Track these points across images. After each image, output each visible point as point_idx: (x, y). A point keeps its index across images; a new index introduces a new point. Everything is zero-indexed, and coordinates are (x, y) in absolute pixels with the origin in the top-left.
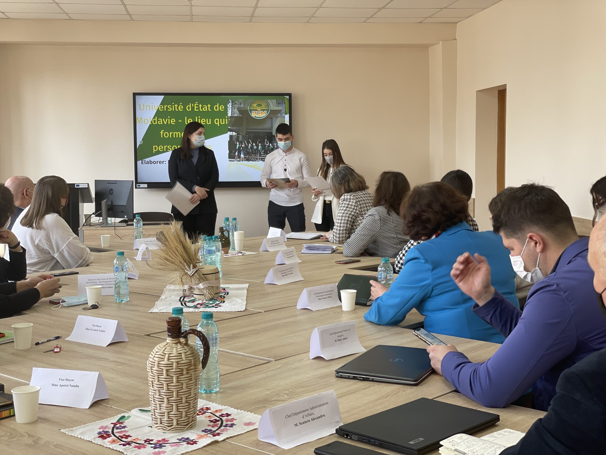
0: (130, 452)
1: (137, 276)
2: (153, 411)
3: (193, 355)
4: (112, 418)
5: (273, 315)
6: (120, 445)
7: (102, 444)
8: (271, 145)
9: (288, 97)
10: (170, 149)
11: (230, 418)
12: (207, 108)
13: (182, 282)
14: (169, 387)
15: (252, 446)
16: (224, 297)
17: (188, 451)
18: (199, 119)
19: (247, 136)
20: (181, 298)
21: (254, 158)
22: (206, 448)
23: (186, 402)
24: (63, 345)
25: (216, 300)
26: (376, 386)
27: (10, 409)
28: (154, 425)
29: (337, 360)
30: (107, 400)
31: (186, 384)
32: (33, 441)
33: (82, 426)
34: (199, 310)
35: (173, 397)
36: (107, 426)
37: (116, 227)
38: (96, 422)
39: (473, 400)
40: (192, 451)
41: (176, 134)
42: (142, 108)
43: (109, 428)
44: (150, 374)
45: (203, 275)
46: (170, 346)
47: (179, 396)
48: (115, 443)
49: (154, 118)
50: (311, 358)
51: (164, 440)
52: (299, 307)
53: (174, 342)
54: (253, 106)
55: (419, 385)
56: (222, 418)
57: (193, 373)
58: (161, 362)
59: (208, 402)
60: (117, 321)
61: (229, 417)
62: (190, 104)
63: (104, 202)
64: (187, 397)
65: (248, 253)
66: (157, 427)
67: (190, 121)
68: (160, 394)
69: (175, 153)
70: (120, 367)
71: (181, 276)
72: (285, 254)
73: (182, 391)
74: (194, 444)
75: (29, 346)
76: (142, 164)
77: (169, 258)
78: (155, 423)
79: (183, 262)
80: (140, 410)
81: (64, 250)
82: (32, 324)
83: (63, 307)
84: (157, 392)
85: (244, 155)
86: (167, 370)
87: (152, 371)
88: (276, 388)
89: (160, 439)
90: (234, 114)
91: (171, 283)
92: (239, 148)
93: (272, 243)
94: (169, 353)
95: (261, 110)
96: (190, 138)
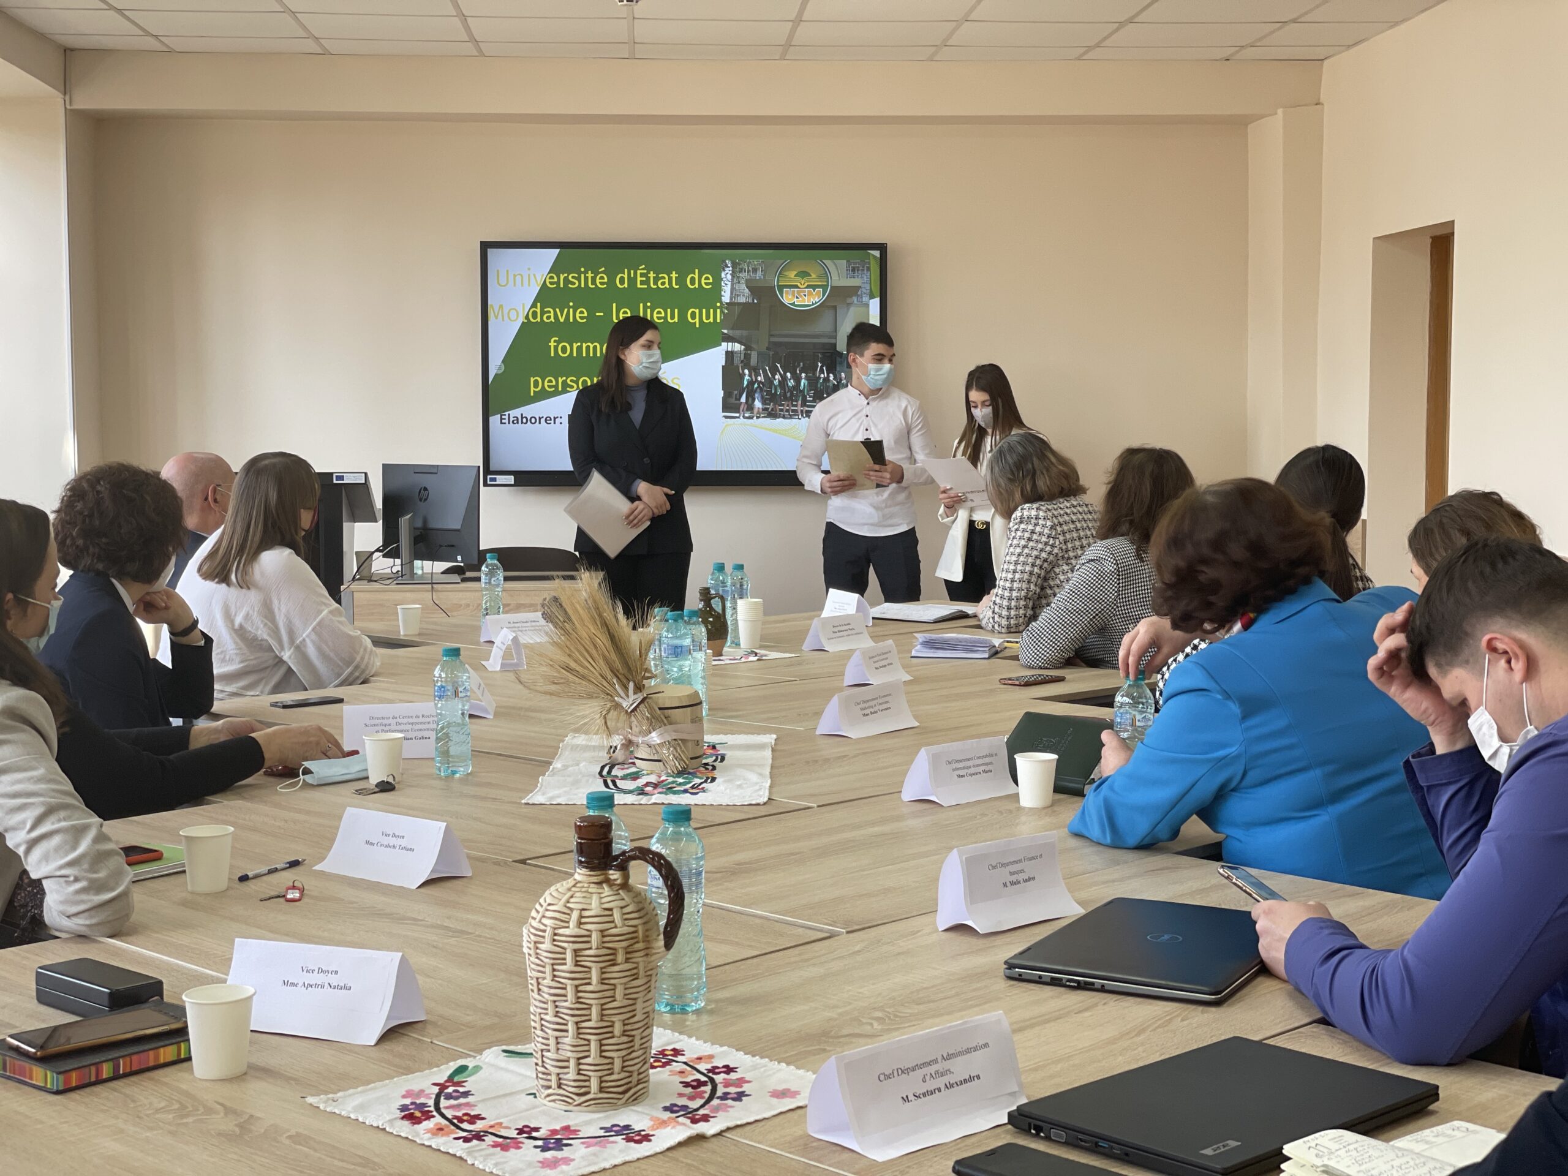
0: (481, 1159)
1: (491, 710)
2: (539, 1055)
3: (641, 914)
4: (435, 1069)
5: (840, 815)
6: (456, 1139)
7: (410, 1137)
8: (831, 377)
9: (877, 253)
10: (572, 387)
11: (735, 1078)
12: (668, 281)
13: (607, 728)
14: (580, 994)
15: (793, 1150)
16: (714, 768)
17: (628, 1158)
18: (649, 310)
19: (771, 353)
20: (603, 768)
21: (787, 411)
22: (674, 1152)
23: (624, 1033)
24: (309, 884)
25: (694, 775)
26: (1112, 1003)
27: (178, 1043)
28: (543, 1090)
29: (1007, 934)
30: (420, 1025)
31: (622, 987)
32: (237, 1125)
33: (359, 1089)
34: (650, 799)
35: (590, 1020)
36: (422, 1091)
37: (434, 586)
38: (395, 1079)
39: (1370, 1047)
40: (638, 1159)
41: (588, 348)
42: (503, 281)
43: (428, 1096)
44: (533, 959)
45: (660, 709)
46: (583, 890)
47: (606, 1018)
48: (442, 1136)
49: (534, 305)
50: (940, 929)
51: (566, 1128)
52: (907, 795)
53: (595, 879)
54: (786, 276)
55: (1225, 1005)
56: (714, 1076)
57: (640, 959)
58: (561, 931)
59: (677, 1034)
60: (445, 824)
61: (732, 1074)
62: (626, 270)
63: (404, 521)
64: (626, 1022)
65: (773, 655)
66: (549, 1095)
67: (625, 313)
68: (557, 1012)
69: (584, 395)
70: (453, 941)
71: (604, 713)
72: (870, 658)
73: (614, 1005)
74: (645, 1143)
75: (223, 884)
76: (501, 423)
77: (573, 665)
78: (543, 1086)
79: (609, 677)
80: (505, 1051)
81: (308, 640)
82: (232, 829)
83: (306, 785)
84: (550, 1006)
85: (764, 402)
86: (575, 951)
87: (537, 954)
88: (850, 1004)
89: (558, 1127)
90: (738, 296)
91: (577, 730)
92: (751, 383)
93: (836, 629)
94: (580, 906)
95: (809, 286)
96: (622, 357)
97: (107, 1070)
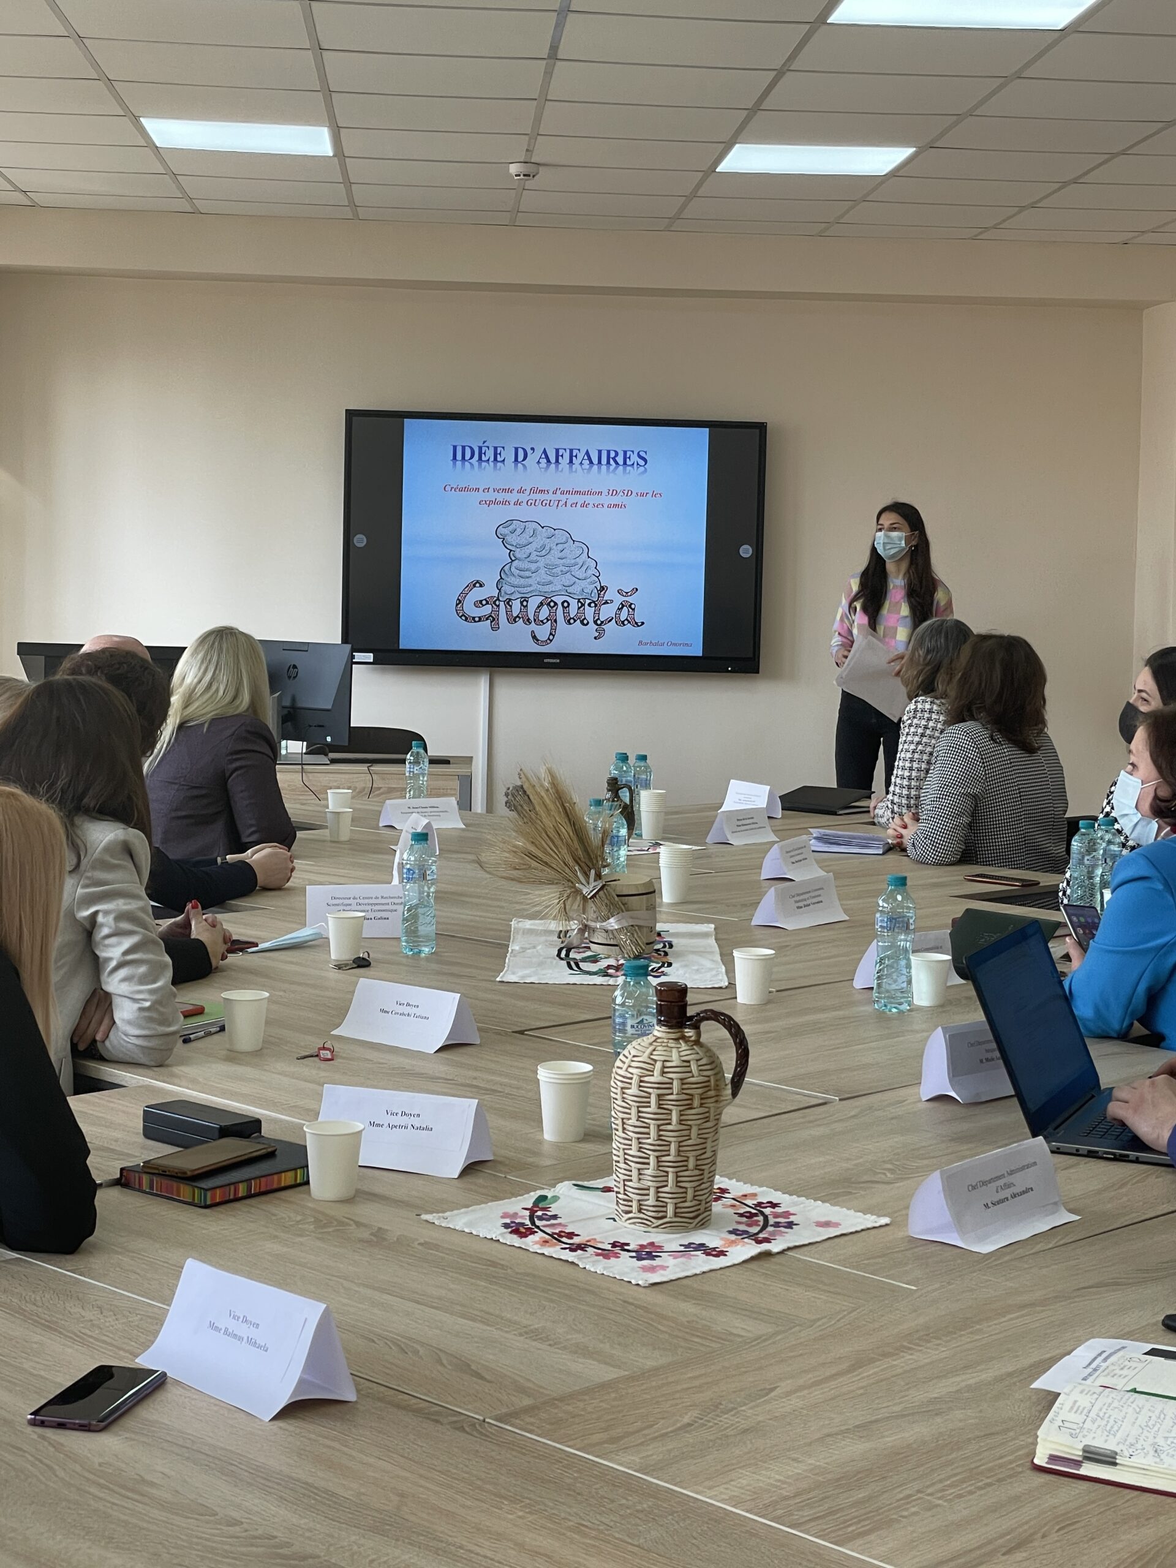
0: (591, 1264)
2: (621, 1185)
3: (712, 1066)
4: (519, 1198)
6: (562, 1249)
7: (523, 1247)
9: (755, 433)
11: (780, 1211)
13: (566, 913)
14: (661, 1133)
16: (666, 954)
17: (713, 1267)
20: (560, 951)
22: (749, 1264)
23: (696, 1167)
24: (337, 1047)
25: (650, 960)
29: (987, 1105)
30: (492, 1163)
31: (697, 1127)
32: (372, 1234)
33: (463, 1210)
34: (616, 980)
35: (669, 1155)
36: (517, 1213)
37: (305, 767)
38: (489, 1204)
40: (721, 1268)
43: (522, 1217)
45: (618, 896)
46: (664, 1044)
47: (682, 1154)
48: (549, 1246)
50: (924, 1099)
51: (652, 1244)
52: (859, 983)
53: (673, 1036)
56: (762, 1210)
57: (711, 1105)
58: (646, 1079)
60: (459, 995)
61: (777, 1208)
64: (698, 1158)
66: (630, 1219)
68: (641, 1148)
71: (563, 899)
72: (787, 852)
73: (690, 1142)
74: (722, 1257)
75: (258, 1045)
77: (535, 851)
78: (622, 1211)
79: (571, 865)
80: (575, 1185)
82: (267, 994)
84: (634, 1143)
86: (659, 1095)
87: (623, 1098)
88: (861, 1157)
89: (645, 1243)
91: (529, 916)
93: (740, 823)
94: (663, 1058)
97: (242, 1190)
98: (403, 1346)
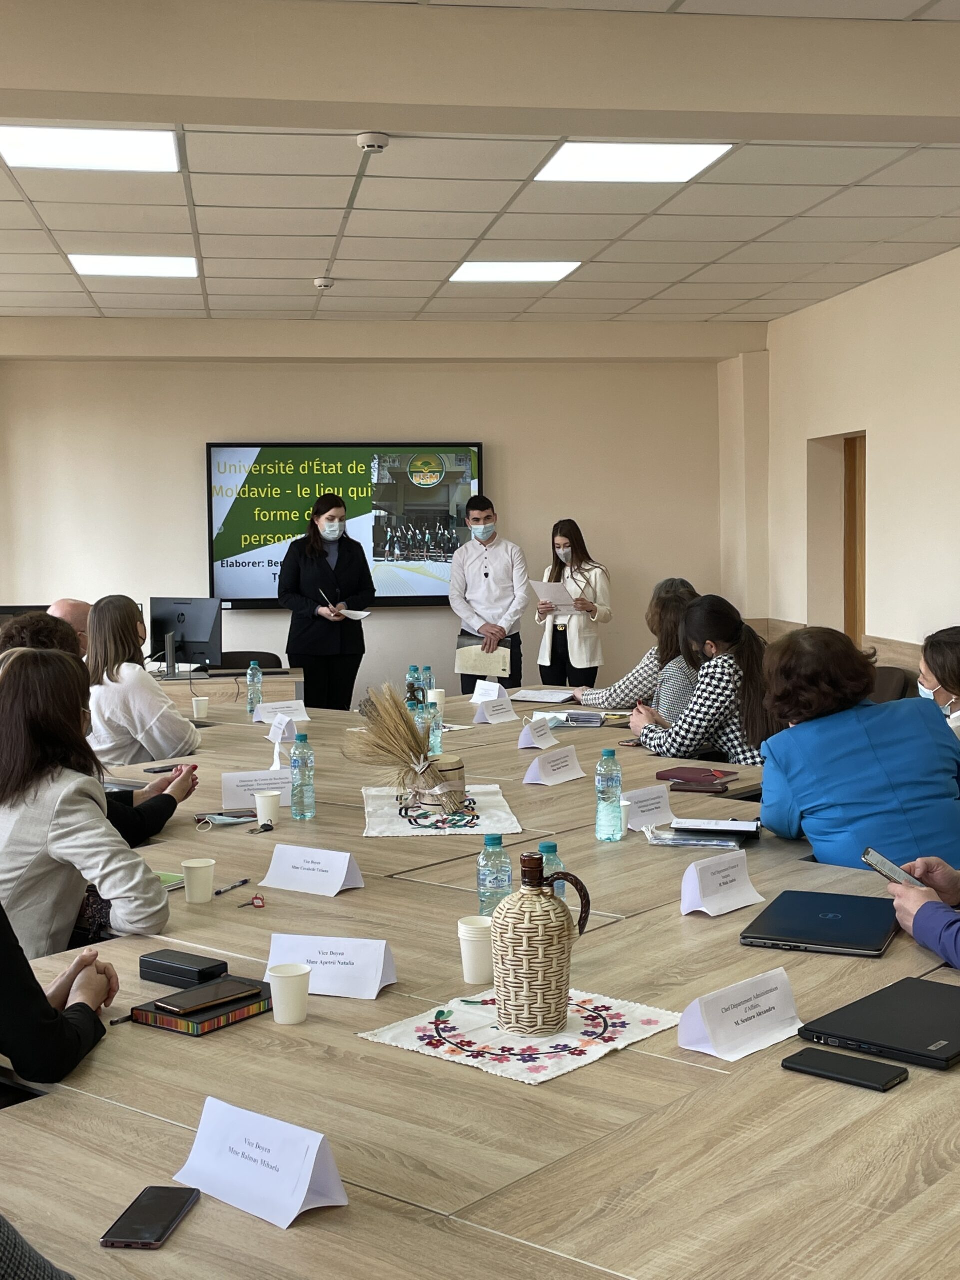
0: (491, 1068)
2: (501, 1003)
4: (424, 1014)
5: (573, 840)
6: (467, 1056)
7: (439, 1057)
8: (446, 533)
9: (476, 449)
10: (271, 541)
11: (613, 1013)
12: (335, 469)
13: (403, 784)
14: (531, 965)
15: (678, 1057)
16: (473, 809)
17: (580, 1065)
18: (322, 489)
19: (406, 517)
20: (401, 811)
21: (417, 556)
22: (603, 1060)
23: (557, 988)
24: (266, 895)
25: (464, 814)
26: (814, 959)
27: (260, 1002)
28: (504, 1025)
29: (727, 916)
30: (395, 986)
31: (556, 960)
32: (325, 1052)
33: (387, 1027)
34: (445, 832)
35: (537, 981)
36: (426, 1028)
37: (193, 681)
38: (404, 1021)
40: (586, 1066)
41: (281, 515)
42: (222, 470)
43: (431, 1030)
44: (499, 943)
46: (529, 899)
47: (547, 979)
48: (457, 1055)
49: (244, 486)
50: (684, 914)
51: (532, 1048)
53: (535, 893)
54: (416, 466)
56: (600, 1013)
57: (566, 942)
58: (519, 926)
60: (349, 854)
61: (610, 1011)
62: (307, 462)
63: (169, 638)
64: (558, 981)
65: (457, 728)
66: (509, 1028)
67: (306, 491)
68: (516, 976)
70: (380, 930)
71: (402, 775)
73: (552, 970)
74: (583, 1055)
75: (208, 898)
76: (222, 567)
77: (381, 743)
78: (504, 1022)
79: (408, 752)
80: (462, 1001)
82: (214, 862)
84: (512, 973)
85: (401, 550)
86: (529, 938)
87: (503, 940)
89: (525, 1047)
90: (383, 478)
92: (392, 538)
94: (530, 910)
95: (430, 472)
96: (316, 523)
97: (223, 1021)
98: (372, 1151)
